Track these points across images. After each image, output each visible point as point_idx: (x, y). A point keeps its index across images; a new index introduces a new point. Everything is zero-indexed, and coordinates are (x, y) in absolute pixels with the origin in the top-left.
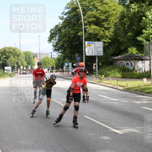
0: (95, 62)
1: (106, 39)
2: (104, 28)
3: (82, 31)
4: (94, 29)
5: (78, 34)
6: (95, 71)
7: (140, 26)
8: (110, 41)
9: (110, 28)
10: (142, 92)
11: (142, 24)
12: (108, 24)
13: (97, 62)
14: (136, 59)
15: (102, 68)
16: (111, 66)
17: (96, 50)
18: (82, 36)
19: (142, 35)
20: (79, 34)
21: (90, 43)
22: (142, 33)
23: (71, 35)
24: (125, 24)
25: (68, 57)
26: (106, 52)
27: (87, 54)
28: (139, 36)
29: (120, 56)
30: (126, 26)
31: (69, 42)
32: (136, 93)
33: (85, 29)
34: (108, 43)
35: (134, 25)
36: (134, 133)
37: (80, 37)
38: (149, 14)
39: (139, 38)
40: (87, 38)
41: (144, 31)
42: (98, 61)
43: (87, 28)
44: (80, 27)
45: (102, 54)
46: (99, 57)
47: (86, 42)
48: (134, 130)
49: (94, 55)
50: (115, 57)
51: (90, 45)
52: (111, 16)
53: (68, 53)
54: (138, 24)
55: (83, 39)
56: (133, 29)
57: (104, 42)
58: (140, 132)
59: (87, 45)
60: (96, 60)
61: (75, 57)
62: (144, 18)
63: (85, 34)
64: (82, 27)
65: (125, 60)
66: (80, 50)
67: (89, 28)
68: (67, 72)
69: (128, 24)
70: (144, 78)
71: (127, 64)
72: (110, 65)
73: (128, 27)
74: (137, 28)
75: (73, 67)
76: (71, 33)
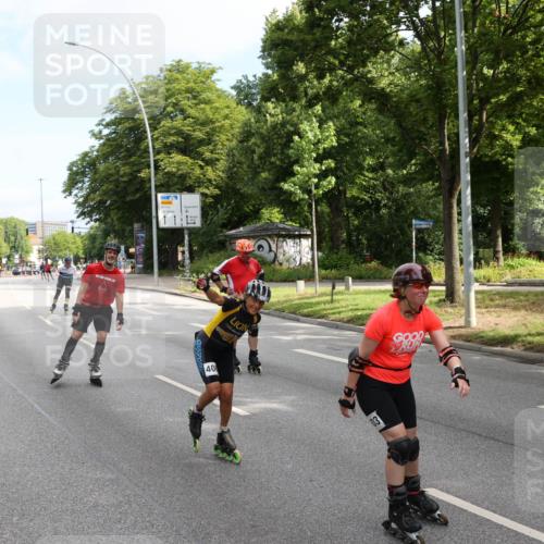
0: (181, 243)
1: (207, 188)
2: (203, 160)
3: (149, 167)
4: (179, 163)
5: (139, 175)
6: (183, 266)
7: (289, 157)
8: (217, 191)
9: (218, 160)
10: (294, 313)
11: (291, 151)
12: (212, 152)
13: (186, 242)
14: (279, 236)
15: (200, 257)
16: (222, 252)
17: (185, 214)
18: (150, 180)
19: (293, 179)
20: (142, 175)
21: (168, 198)
22: (293, 174)
23: (122, 176)
24: (254, 152)
25: (115, 231)
26: (210, 217)
27: (162, 225)
28: (285, 181)
29: (241, 229)
30: (256, 157)
31: (116, 193)
32: (279, 317)
33: (156, 162)
34: (212, 197)
35: (275, 155)
36: (274, 411)
37: (145, 181)
38: (307, 128)
39: (286, 186)
40: (162, 185)
41: (296, 168)
42: (190, 241)
43: (162, 161)
44: (144, 158)
45: (198, 224)
46: (192, 231)
47: (159, 195)
48: (275, 406)
49: (178, 225)
50: (231, 229)
51: (170, 203)
52: (219, 132)
53: (116, 223)
54: (282, 153)
55: (150, 188)
56: (272, 163)
57: (203, 195)
58: (290, 409)
59: (163, 203)
60: (184, 237)
61: (132, 231)
62: (296, 138)
63: (156, 174)
64: (149, 157)
65: (253, 237)
66: (144, 213)
67: (166, 161)
69: (260, 150)
70: (299, 279)
71: (260, 247)
72: (220, 250)
73: (260, 158)
74: (282, 160)
75: (130, 256)
76: (122, 173)
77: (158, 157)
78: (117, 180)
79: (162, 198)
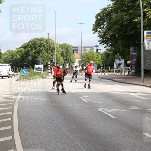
3: (140, 16)
5: (134, 20)
18: (140, 23)
20: (136, 20)
23: (125, 21)
25: (119, 51)
27: (147, 48)
31: (121, 31)
33: (144, 13)
37: (137, 24)
40: (147, 26)
43: (147, 12)
44: (137, 11)
47: (145, 32)
53: (120, 47)
59: (147, 36)
61: (129, 52)
63: (144, 19)
64: (140, 10)
66: (136, 41)
67: (149, 12)
68: (118, 72)
75: (127, 65)
76: (124, 19)
77: (145, 10)
78: (122, 23)
79: (147, 33)
